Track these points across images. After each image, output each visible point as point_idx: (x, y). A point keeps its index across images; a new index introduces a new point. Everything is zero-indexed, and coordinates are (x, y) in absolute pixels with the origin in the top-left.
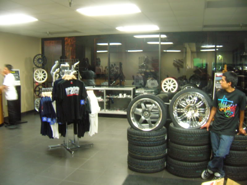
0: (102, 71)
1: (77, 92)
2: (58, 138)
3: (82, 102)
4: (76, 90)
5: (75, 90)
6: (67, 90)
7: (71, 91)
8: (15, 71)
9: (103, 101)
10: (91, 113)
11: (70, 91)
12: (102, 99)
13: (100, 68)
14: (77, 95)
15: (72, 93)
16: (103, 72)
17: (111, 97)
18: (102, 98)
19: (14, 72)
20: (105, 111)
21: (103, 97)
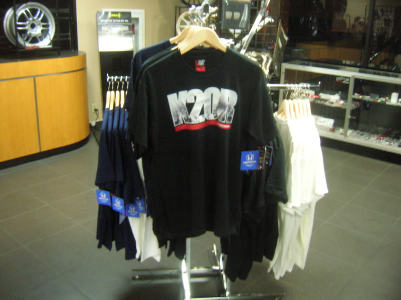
0: (348, 27)
1: (225, 113)
2: (158, 259)
3: (249, 161)
4: (221, 105)
5: (216, 102)
6: (176, 101)
7: (197, 109)
8: (123, 13)
9: (343, 107)
10: (285, 201)
11: (190, 106)
12: (342, 102)
13: (345, 18)
14: (224, 130)
15: (197, 119)
16: (349, 29)
17: (367, 98)
18: (342, 98)
19: (119, 15)
20: (345, 134)
21: (344, 97)
